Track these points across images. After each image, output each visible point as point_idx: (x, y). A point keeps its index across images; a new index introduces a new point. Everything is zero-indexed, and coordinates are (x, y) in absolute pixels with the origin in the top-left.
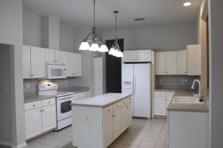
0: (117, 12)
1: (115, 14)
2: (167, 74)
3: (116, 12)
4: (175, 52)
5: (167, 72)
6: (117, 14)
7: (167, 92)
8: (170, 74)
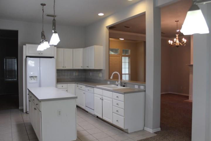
0: (45, 5)
1: (42, 6)
2: (65, 68)
3: (43, 5)
4: (71, 50)
5: (65, 66)
6: (44, 6)
7: (68, 84)
8: (67, 68)
